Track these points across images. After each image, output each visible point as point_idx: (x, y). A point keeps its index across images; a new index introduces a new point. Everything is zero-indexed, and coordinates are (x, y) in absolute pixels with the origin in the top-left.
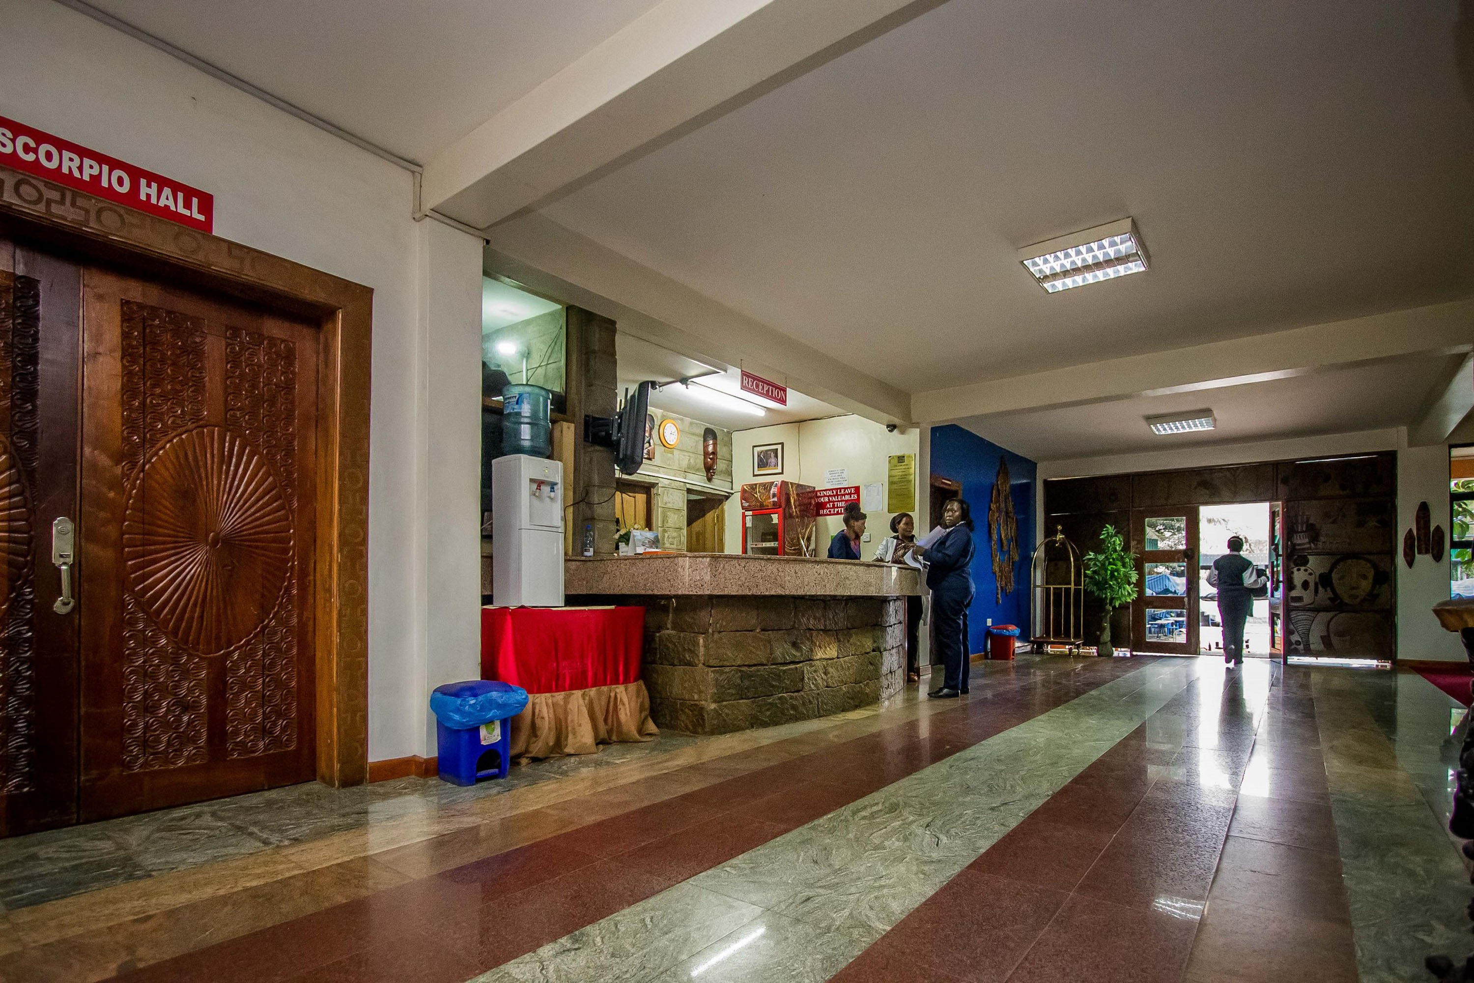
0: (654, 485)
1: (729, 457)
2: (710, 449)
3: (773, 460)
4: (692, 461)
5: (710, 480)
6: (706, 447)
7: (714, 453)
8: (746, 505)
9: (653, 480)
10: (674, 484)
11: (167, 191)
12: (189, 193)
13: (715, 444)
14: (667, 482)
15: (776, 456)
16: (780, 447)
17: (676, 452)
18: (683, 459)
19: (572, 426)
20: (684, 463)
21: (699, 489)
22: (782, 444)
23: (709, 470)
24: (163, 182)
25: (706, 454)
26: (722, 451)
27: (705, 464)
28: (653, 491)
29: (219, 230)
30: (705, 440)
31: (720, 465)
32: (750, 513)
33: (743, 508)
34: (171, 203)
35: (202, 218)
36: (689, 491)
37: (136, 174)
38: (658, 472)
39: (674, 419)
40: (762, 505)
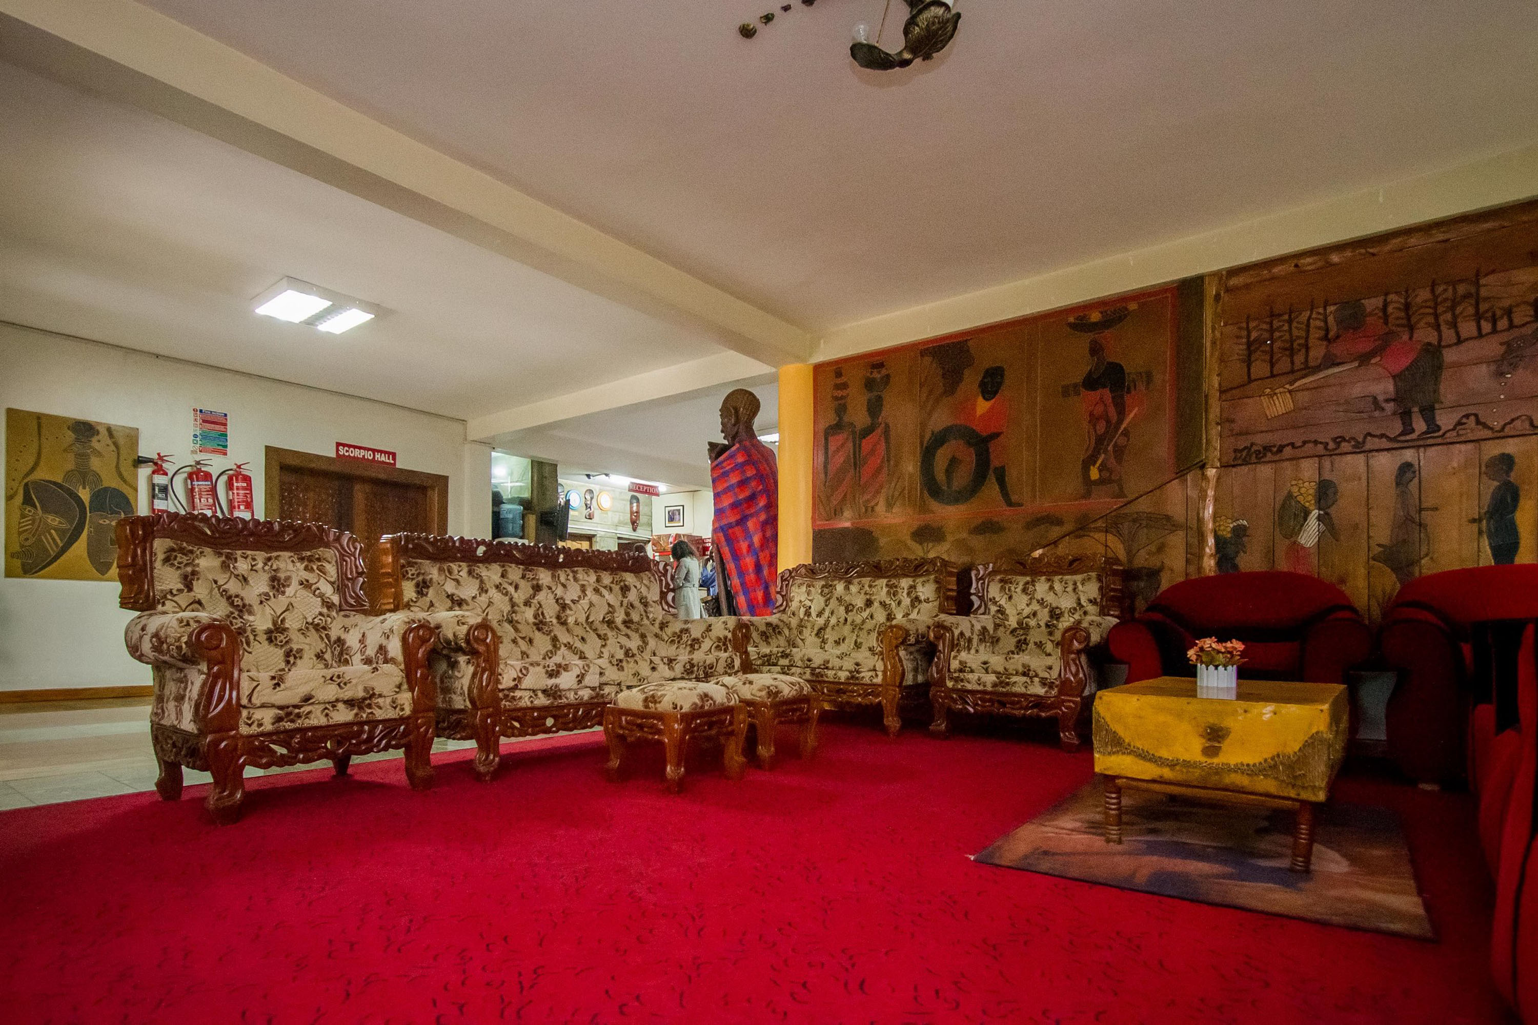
0: (594, 536)
1: (650, 514)
2: (635, 509)
3: (677, 517)
4: (621, 518)
5: (634, 530)
6: (631, 508)
7: (637, 512)
8: (655, 548)
9: (592, 533)
10: (608, 535)
11: (383, 455)
12: (389, 453)
13: (638, 506)
14: (603, 533)
15: (679, 514)
16: (681, 508)
17: (610, 513)
18: (613, 518)
19: (534, 516)
20: (616, 520)
21: (627, 537)
22: (683, 506)
23: (634, 524)
24: (381, 452)
25: (632, 513)
26: (643, 510)
27: (631, 519)
28: (594, 540)
29: (398, 466)
30: (631, 503)
31: (643, 519)
32: (658, 554)
33: (653, 551)
34: (384, 459)
35: (392, 462)
36: (619, 538)
37: (374, 451)
38: (597, 527)
39: (607, 491)
40: (664, 549)
